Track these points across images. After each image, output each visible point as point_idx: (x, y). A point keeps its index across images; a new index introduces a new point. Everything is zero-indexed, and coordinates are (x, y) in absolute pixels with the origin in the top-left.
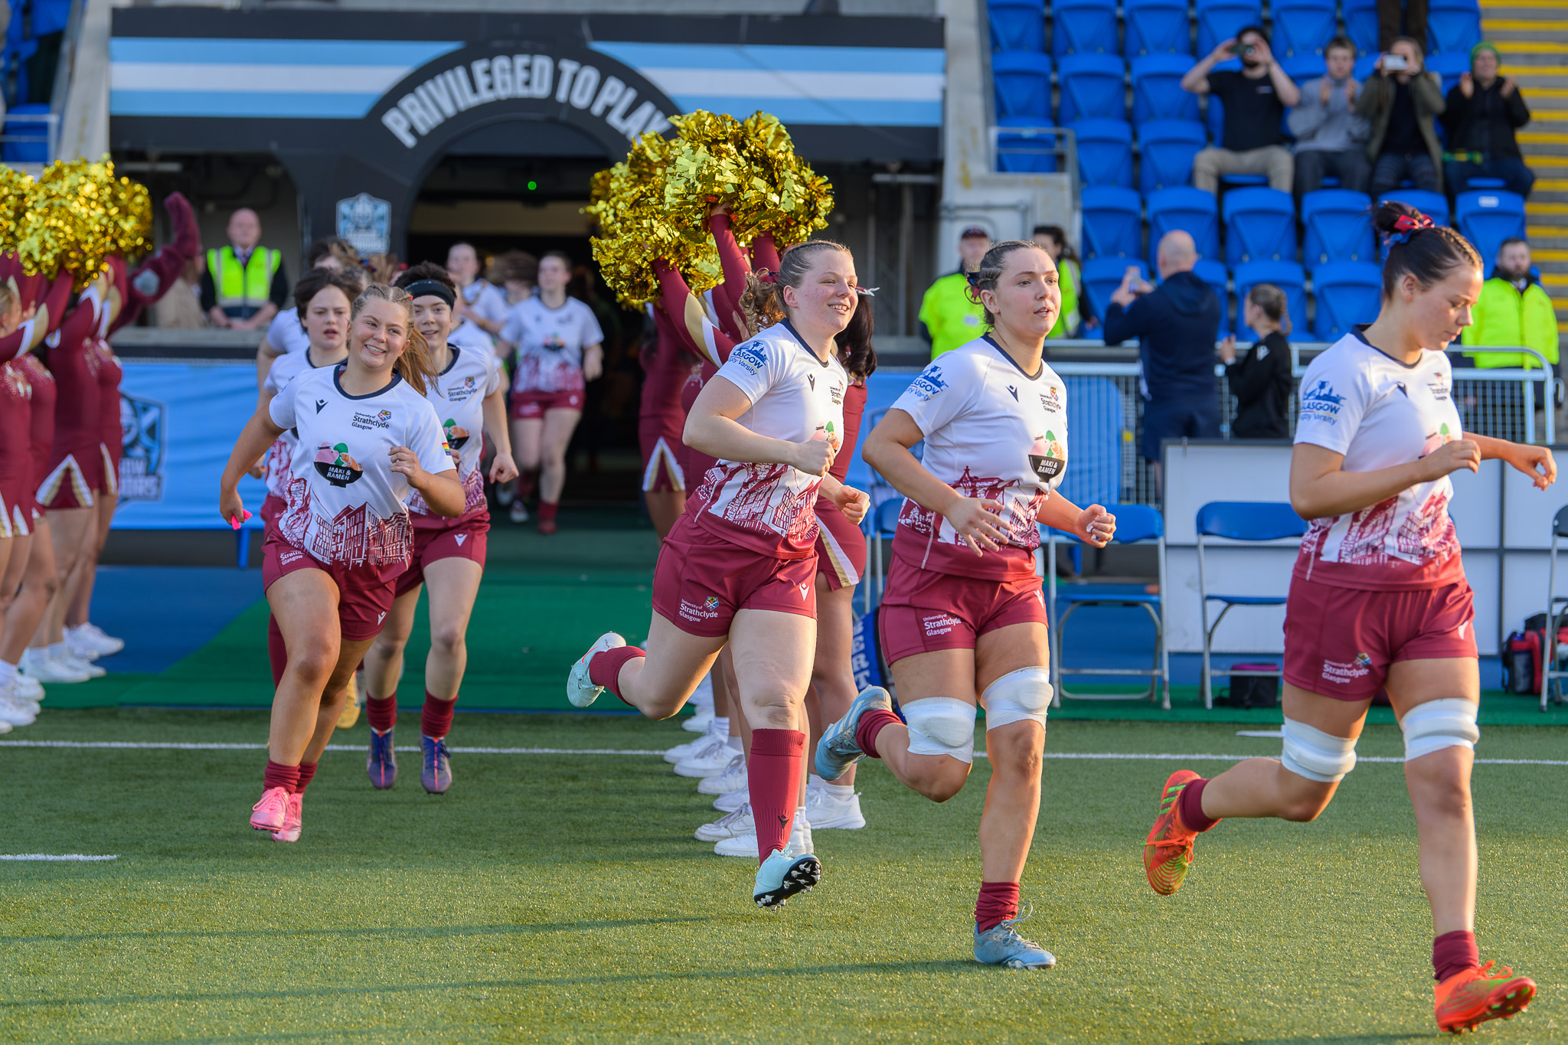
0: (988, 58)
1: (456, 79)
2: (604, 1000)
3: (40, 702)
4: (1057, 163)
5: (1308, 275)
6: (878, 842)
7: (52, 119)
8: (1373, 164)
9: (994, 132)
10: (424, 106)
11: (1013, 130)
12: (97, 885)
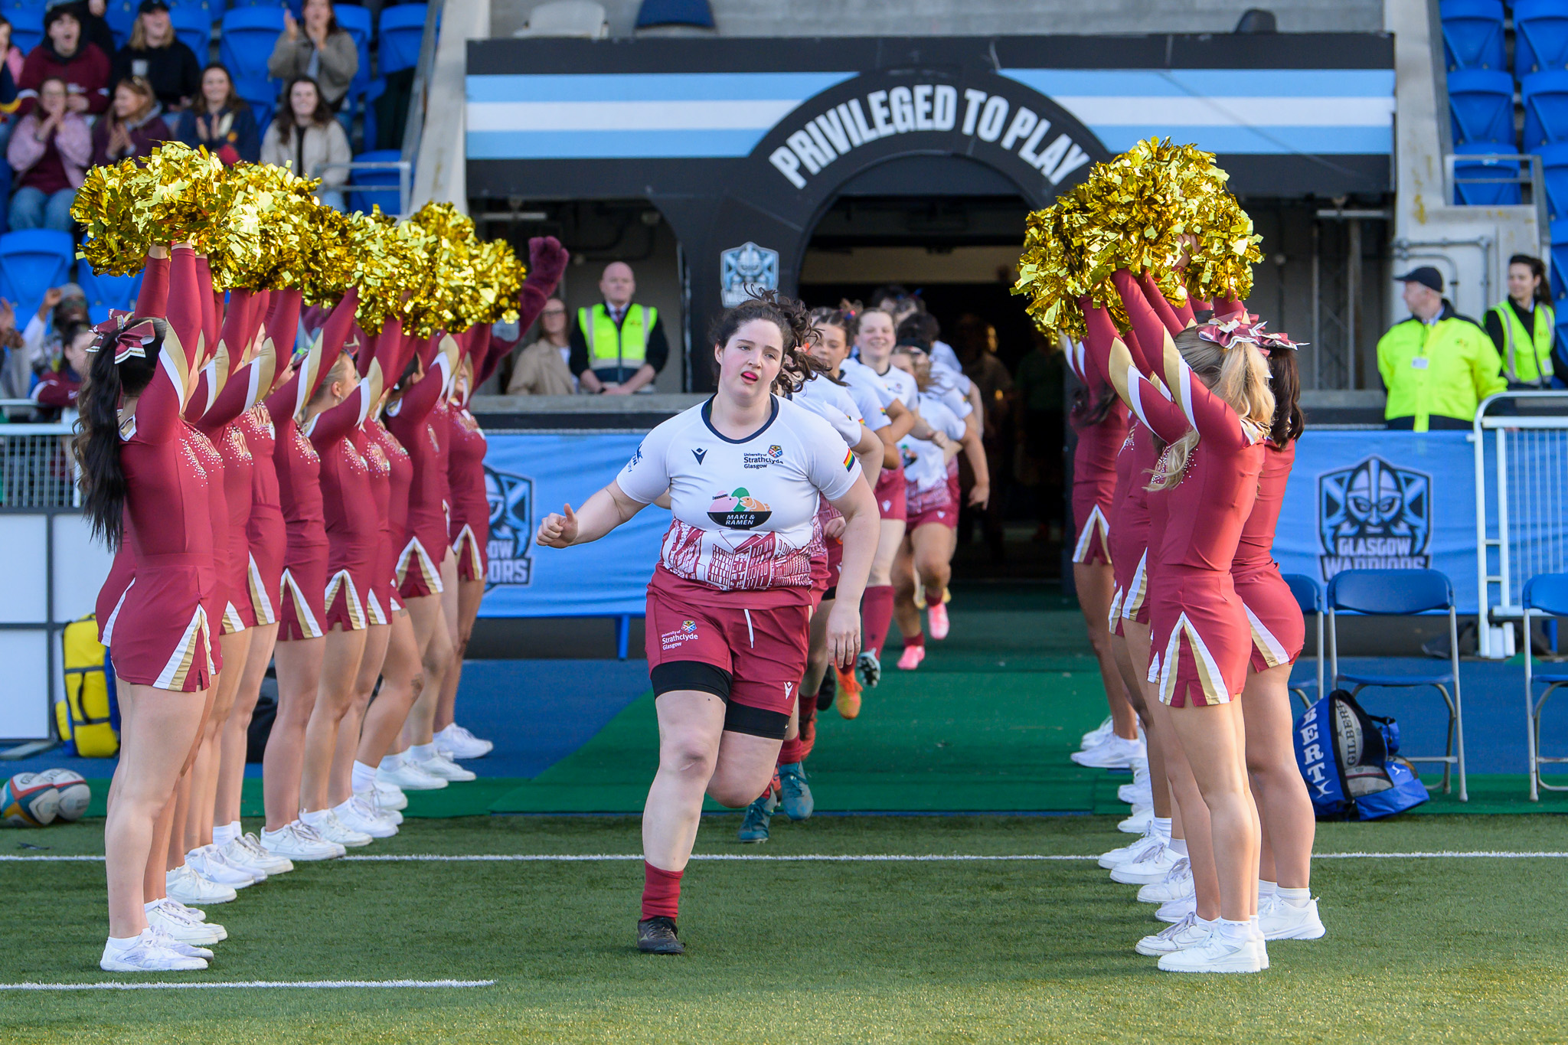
0: (1443, 78)
1: (850, 113)
3: (402, 811)
4: (1522, 193)
6: (1340, 953)
7: (404, 166)
9: (1451, 160)
10: (815, 143)
11: (1472, 158)
12: (473, 1013)
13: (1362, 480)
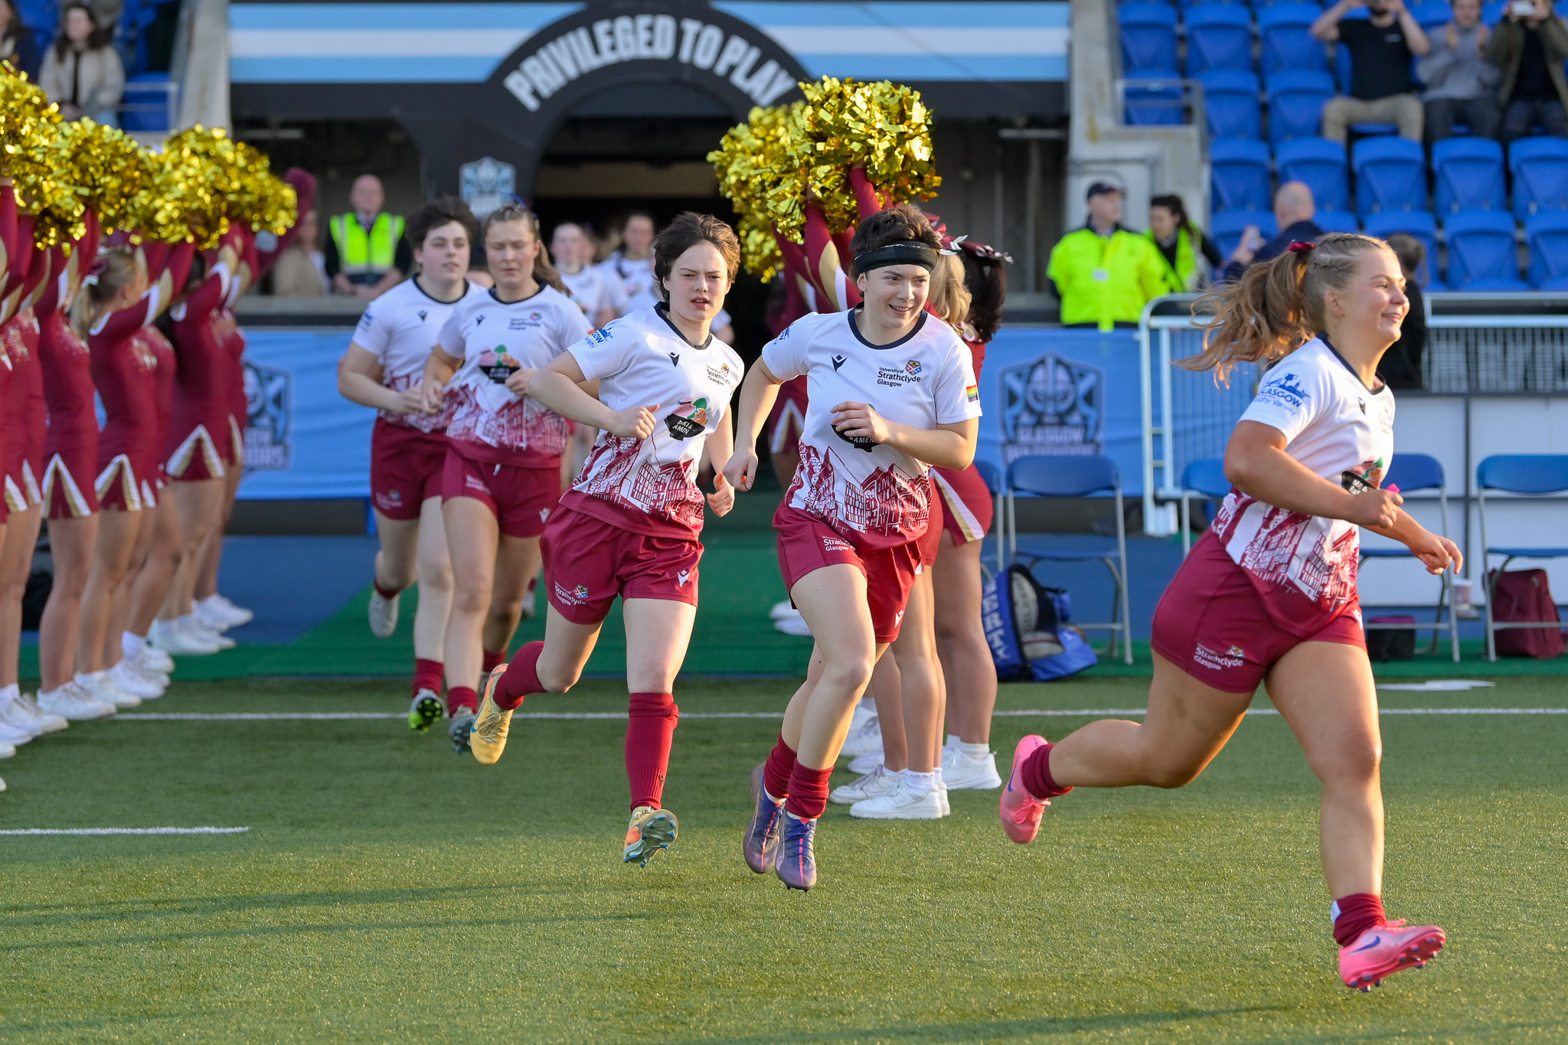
0: (1114, 10)
1: (579, 41)
2: (741, 964)
3: (169, 674)
4: (1185, 115)
5: (1439, 224)
7: (172, 88)
8: (1504, 111)
9: (1120, 86)
10: (546, 68)
11: (1140, 83)
12: (229, 857)
13: (1039, 375)
